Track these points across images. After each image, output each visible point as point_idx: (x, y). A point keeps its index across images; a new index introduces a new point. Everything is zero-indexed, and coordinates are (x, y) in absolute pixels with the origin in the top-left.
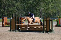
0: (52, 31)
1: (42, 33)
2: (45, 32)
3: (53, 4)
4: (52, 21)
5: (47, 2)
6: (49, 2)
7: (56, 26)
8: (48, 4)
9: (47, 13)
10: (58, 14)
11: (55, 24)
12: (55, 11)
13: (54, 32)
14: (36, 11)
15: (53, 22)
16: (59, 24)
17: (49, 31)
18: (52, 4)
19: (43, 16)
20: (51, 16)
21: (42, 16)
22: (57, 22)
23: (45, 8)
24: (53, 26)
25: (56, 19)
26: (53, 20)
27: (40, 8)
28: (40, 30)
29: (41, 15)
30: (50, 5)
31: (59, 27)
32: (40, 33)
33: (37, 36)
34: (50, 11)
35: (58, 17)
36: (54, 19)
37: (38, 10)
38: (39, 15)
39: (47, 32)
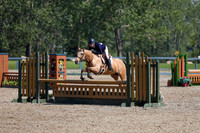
0: (155, 99)
1: (123, 107)
2: (133, 103)
3: (161, 12)
4: (155, 66)
5: (139, 4)
6: (145, 5)
7: (171, 84)
8: (143, 10)
9: (139, 42)
10: (177, 46)
11: (165, 76)
12: (167, 33)
13: (163, 105)
14: (105, 34)
15: (160, 72)
16: (180, 78)
17: (147, 102)
18: (155, 11)
19: (126, 51)
20: (154, 52)
21: (123, 50)
22: (174, 71)
23: (134, 23)
24: (160, 84)
25: (169, 62)
26: (160, 65)
27: (118, 26)
29: (120, 48)
30: (149, 16)
31: (180, 89)
32: (119, 108)
33: (106, 119)
34: (150, 34)
35: (177, 53)
36: (161, 61)
37: (111, 30)
38: (112, 49)
39: (140, 104)
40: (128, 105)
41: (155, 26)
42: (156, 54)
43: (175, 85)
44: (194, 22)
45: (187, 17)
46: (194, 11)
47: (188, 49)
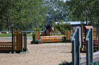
0: (25, 50)
1: (10, 54)
2: (15, 52)
3: (28, 11)
4: (25, 35)
5: (18, 7)
6: (21, 7)
7: (32, 43)
8: (20, 10)
9: (18, 24)
10: (35, 26)
11: (29, 39)
12: (30, 20)
13: (28, 52)
14: (2, 21)
15: (27, 37)
16: (36, 40)
17: (21, 51)
18: (25, 10)
20: (25, 29)
21: (11, 28)
22: (34, 37)
23: (16, 16)
24: (27, 43)
25: (31, 33)
26: (27, 34)
27: (8, 17)
28: (8, 49)
29: (9, 27)
30: (23, 12)
31: (36, 45)
32: (8, 54)
33: (2, 59)
34: (23, 20)
35: (35, 29)
37: (5, 19)
38: (6, 27)
39: (18, 52)
40: (13, 53)
41: (25, 17)
42: (26, 30)
43: (34, 44)
44: (43, 15)
45: (40, 13)
46: (43, 10)
47: (40, 27)
